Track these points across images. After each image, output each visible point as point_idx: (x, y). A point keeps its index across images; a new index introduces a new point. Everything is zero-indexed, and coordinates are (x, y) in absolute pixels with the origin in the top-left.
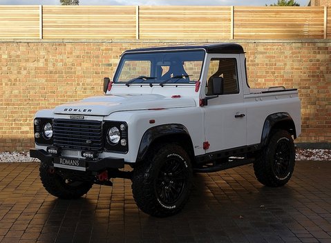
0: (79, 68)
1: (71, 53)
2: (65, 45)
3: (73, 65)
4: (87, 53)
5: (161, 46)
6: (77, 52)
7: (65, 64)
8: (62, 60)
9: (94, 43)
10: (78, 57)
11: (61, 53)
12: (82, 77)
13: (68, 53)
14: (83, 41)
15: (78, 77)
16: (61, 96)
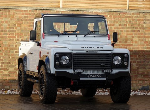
0: (19, 28)
1: (13, 17)
2: (9, 11)
3: (14, 25)
4: (25, 17)
5: (78, 13)
6: (17, 16)
7: (9, 25)
8: (6, 22)
9: (31, 10)
10: (18, 20)
11: (6, 17)
12: (21, 34)
13: (11, 17)
14: (23, 8)
15: (18, 34)
16: (5, 49)
